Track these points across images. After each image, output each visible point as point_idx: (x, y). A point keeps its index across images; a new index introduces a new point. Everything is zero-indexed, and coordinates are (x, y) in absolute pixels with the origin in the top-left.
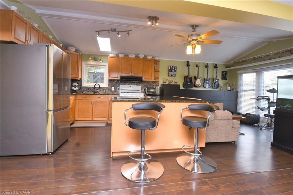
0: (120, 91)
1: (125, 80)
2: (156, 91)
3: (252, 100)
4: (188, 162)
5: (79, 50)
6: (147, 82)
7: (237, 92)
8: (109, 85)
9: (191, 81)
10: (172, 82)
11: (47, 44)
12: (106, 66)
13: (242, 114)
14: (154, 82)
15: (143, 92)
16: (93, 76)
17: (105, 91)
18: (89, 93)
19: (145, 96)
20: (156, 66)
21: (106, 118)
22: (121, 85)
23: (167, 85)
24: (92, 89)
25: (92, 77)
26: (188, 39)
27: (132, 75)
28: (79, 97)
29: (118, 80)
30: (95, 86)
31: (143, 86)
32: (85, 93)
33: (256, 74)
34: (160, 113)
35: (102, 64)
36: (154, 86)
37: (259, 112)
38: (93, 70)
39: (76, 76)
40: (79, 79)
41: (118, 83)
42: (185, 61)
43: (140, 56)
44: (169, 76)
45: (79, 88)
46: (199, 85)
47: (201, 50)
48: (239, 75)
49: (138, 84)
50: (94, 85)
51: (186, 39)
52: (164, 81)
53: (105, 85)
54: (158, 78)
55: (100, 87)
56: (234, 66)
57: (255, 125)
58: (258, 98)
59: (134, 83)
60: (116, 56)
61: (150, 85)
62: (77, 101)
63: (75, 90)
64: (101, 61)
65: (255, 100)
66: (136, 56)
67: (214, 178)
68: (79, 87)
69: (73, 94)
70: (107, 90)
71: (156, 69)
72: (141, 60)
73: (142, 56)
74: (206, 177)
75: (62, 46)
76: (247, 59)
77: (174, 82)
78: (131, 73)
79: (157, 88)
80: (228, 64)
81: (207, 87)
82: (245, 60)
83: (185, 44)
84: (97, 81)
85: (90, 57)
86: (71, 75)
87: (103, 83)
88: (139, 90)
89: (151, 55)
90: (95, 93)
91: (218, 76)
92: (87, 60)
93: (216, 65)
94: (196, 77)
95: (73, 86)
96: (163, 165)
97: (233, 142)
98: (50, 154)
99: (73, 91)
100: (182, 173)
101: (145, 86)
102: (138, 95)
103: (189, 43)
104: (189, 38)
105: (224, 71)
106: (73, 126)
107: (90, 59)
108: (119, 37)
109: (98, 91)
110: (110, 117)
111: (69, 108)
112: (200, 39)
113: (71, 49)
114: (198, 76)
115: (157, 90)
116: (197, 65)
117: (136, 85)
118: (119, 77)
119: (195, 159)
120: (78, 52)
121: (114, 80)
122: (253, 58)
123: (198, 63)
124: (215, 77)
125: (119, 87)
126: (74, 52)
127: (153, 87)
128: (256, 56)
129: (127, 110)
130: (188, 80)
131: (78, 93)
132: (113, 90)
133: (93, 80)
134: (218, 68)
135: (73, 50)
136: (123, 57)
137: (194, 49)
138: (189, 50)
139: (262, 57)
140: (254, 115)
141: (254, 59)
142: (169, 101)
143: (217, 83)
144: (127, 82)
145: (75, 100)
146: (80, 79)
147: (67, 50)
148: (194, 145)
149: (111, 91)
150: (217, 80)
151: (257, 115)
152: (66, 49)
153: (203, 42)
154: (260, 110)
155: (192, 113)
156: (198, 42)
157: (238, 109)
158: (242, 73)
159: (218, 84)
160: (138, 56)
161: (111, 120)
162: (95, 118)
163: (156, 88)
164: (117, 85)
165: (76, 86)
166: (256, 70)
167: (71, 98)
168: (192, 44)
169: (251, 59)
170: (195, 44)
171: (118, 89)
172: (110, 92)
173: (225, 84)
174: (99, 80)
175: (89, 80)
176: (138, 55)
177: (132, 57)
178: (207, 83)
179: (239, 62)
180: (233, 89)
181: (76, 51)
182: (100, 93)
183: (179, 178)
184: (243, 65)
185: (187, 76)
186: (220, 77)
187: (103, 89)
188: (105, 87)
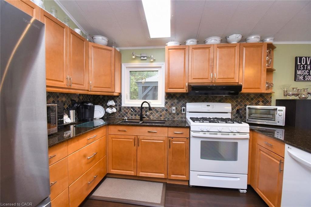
1: (200, 94)
8: (166, 103)
16: (143, 87)
17: (159, 114)
18: (134, 117)
21: (163, 175)
22: (189, 102)
24: (137, 111)
25: (140, 88)
28: (113, 130)
30: (143, 106)
31: (236, 103)
35: (155, 65)
39: (110, 90)
40: (115, 94)
41: (184, 100)
44: (296, 79)
45: (118, 109)
50: (141, 104)
53: (159, 102)
55: (150, 108)
60: (180, 45)
62: (109, 137)
63: (112, 114)
64: (152, 60)
70: (164, 112)
73: (236, 39)
85: (133, 53)
87: (157, 99)
88: (227, 113)
92: (129, 59)
95: (108, 107)
107: (134, 57)
109: (148, 113)
110: (170, 172)
118: (186, 87)
125: (185, 106)
126: (106, 45)
132: (174, 112)
135: (104, 41)
136: (195, 45)
145: (106, 135)
146: (119, 93)
149: (170, 114)
162: (142, 172)
163: (276, 110)
164: (182, 103)
165: (113, 106)
171: (184, 109)
172: (168, 116)
187: (156, 110)
188: (159, 108)
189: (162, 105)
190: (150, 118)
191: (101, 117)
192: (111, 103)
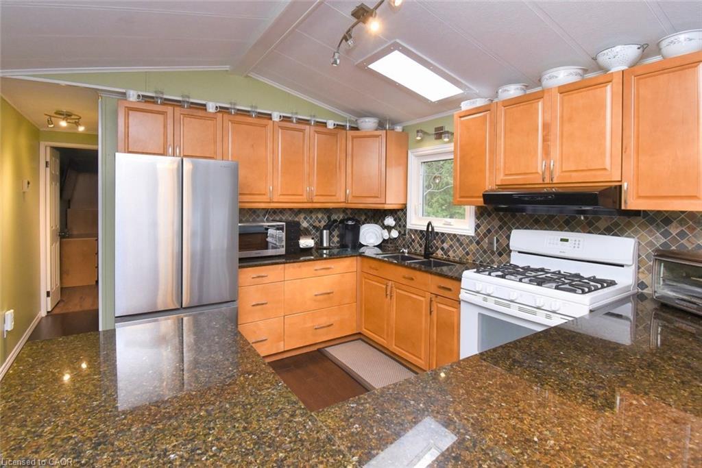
8: (477, 226)
39: (377, 200)
45: (401, 232)
53: (466, 224)
64: (446, 139)
70: (473, 247)
85: (418, 132)
107: (418, 138)
109: (445, 245)
126: (376, 130)
145: (355, 271)
146: (404, 205)
162: (396, 346)
177: (558, 81)
181: (382, 125)
187: (458, 240)
188: (464, 236)
189: (469, 230)
190: (448, 256)
191: (376, 244)
192: (390, 221)
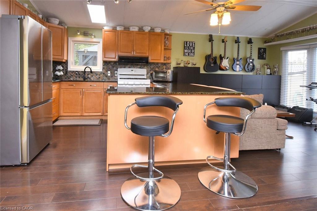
0: (119, 77)
1: (125, 62)
2: (166, 77)
3: (302, 88)
4: (214, 180)
5: (64, 23)
6: (155, 64)
7: (280, 77)
8: (103, 68)
9: (215, 63)
10: (189, 64)
11: (20, 17)
12: (99, 42)
13: (288, 108)
14: (165, 64)
15: (149, 77)
16: (83, 55)
17: (98, 76)
18: (78, 79)
19: (152, 83)
20: (167, 42)
21: (100, 113)
22: (120, 68)
23: (182, 67)
24: (81, 74)
25: (81, 57)
26: (212, 5)
27: (134, 54)
28: (64, 85)
29: (115, 62)
30: (86, 70)
31: (149, 69)
32: (72, 79)
33: (308, 52)
34: (176, 113)
35: (95, 40)
36: (165, 69)
37: (312, 105)
38: (82, 48)
39: (60, 57)
40: (64, 61)
41: (116, 66)
42: (207, 35)
43: (144, 28)
44: (184, 55)
45: (65, 73)
46: (227, 67)
47: (230, 20)
48: (283, 53)
49: (143, 66)
50: (84, 69)
51: (210, 4)
52: (178, 63)
53: (98, 68)
54: (169, 58)
55: (91, 72)
56: (275, 41)
57: (307, 123)
58: (310, 85)
59: (138, 65)
60: (113, 29)
61: (158, 68)
62: (62, 90)
63: (60, 76)
64: (93, 37)
65: (305, 88)
66: (139, 29)
67: (254, 206)
68: (64, 71)
69: (57, 81)
70: (102, 75)
71: (167, 47)
72: (146, 34)
73: (147, 29)
74: (241, 204)
75: (41, 18)
76: (294, 30)
77: (192, 63)
78: (134, 52)
79: (169, 72)
80: (267, 37)
81: (238, 69)
82: (292, 32)
83: (208, 11)
84: (88, 62)
85: (78, 31)
86: (53, 55)
87: (96, 65)
88: (144, 75)
89: (160, 28)
90: (85, 80)
91: (252, 54)
92: (75, 35)
93: (250, 39)
94: (222, 56)
95: (57, 71)
96: (179, 185)
97: (277, 149)
98: (25, 165)
99: (57, 77)
100: (207, 198)
101: (152, 69)
102: (142, 82)
103: (214, 10)
104: (213, 3)
105: (262, 47)
106: (57, 123)
107: (79, 34)
108: (116, 4)
109: (89, 76)
110: (105, 111)
111: (50, 101)
112: (230, 5)
113: (53, 21)
114: (225, 55)
115: (168, 75)
116: (223, 40)
117: (140, 68)
118: (117, 57)
119: (225, 177)
120: (62, 25)
121: (110, 62)
122: (303, 29)
123: (226, 37)
124: (248, 55)
125: (117, 71)
126: (58, 25)
127: (162, 71)
128: (308, 27)
129: (129, 106)
130: (211, 60)
131: (63, 80)
132: (109, 75)
133: (83, 62)
134: (252, 43)
135: (57, 22)
136: (122, 31)
137: (220, 18)
138: (214, 20)
139: (316, 28)
140: (304, 109)
141: (305, 31)
142: (186, 93)
143: (252, 64)
144: (127, 65)
145: (59, 89)
146: (66, 60)
147: (48, 22)
148: (224, 156)
149: (107, 76)
150: (251, 61)
151: (310, 109)
152: (46, 22)
153: (233, 8)
154: (313, 102)
155: (220, 109)
156: (227, 9)
157: (281, 100)
158: (287, 51)
159: (254, 66)
160: (142, 29)
161: (107, 116)
162: (86, 113)
163: (167, 72)
164: (115, 68)
165: (61, 70)
166: (308, 47)
167: (53, 86)
168: (218, 12)
169: (301, 31)
170: (221, 12)
171: (116, 74)
172: (105, 78)
173: (263, 66)
174: (91, 62)
175: (77, 60)
176: (142, 27)
177: (134, 30)
178: (237, 64)
179: (283, 35)
180: (275, 72)
181: (61, 23)
182: (92, 79)
183: (204, 205)
184: (288, 39)
185: (209, 55)
186: (255, 55)
187: (95, 73)
188: (98, 72)
189: (100, 70)
192: (60, 67)
